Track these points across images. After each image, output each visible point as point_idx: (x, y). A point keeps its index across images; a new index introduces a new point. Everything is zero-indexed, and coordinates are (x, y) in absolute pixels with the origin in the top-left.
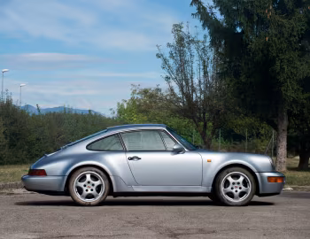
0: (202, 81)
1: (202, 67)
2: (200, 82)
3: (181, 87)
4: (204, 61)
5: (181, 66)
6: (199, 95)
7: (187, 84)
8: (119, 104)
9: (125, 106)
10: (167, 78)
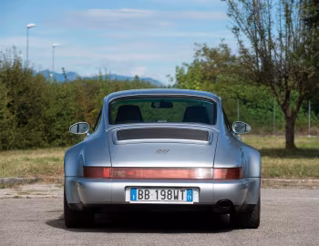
0: (284, 33)
1: (283, 13)
2: (280, 34)
3: (255, 41)
4: (287, 6)
5: (254, 12)
6: (278, 52)
7: (263, 37)
8: (177, 68)
9: (186, 70)
10: (236, 30)
